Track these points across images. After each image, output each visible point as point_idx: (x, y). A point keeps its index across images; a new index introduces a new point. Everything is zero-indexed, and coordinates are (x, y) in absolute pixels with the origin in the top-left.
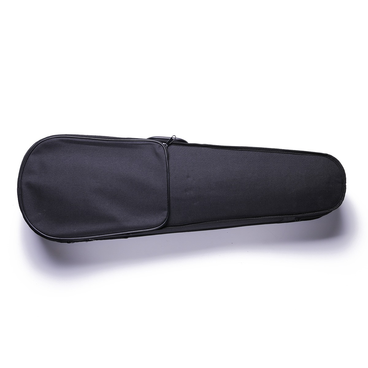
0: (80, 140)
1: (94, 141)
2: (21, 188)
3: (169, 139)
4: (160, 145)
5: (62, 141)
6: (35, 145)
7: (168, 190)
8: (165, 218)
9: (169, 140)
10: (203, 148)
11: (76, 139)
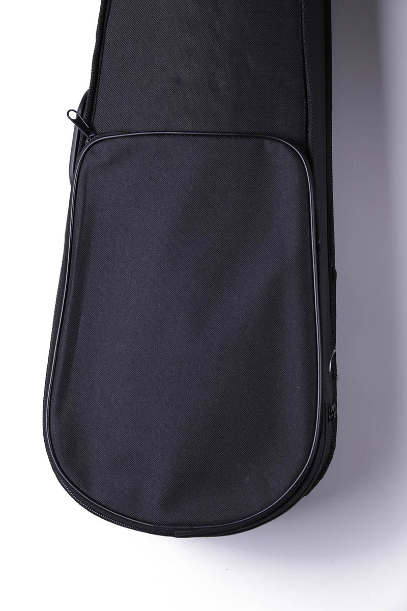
0: (61, 361)
1: (66, 327)
2: (174, 525)
3: (79, 131)
4: (90, 151)
5: (59, 408)
6: (66, 482)
7: (210, 136)
8: (282, 147)
9: (82, 131)
10: (107, 40)
11: (59, 372)
